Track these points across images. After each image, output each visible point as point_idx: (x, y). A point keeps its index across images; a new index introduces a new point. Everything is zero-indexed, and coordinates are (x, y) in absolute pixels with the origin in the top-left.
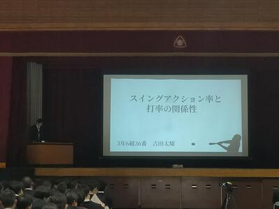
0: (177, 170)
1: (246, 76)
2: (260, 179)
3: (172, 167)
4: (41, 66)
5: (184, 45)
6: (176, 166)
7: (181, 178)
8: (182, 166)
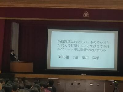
1: (117, 31)
3: (81, 75)
4: (18, 24)
5: (88, 16)
6: (83, 74)
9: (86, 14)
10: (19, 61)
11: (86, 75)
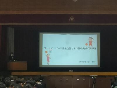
0: (71, 73)
1: (99, 33)
3: (68, 71)
5: (73, 20)
7: (72, 76)
8: (73, 71)
9: (72, 19)
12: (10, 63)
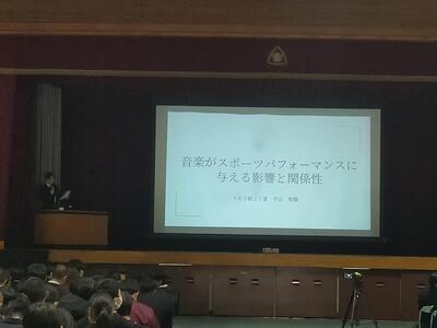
0: (270, 257)
1: (379, 111)
2: (397, 273)
3: (261, 252)
4: (60, 90)
5: (283, 60)
6: (268, 249)
7: (275, 269)
8: (277, 250)
10: (62, 209)
11: (280, 252)
12: (43, 216)
